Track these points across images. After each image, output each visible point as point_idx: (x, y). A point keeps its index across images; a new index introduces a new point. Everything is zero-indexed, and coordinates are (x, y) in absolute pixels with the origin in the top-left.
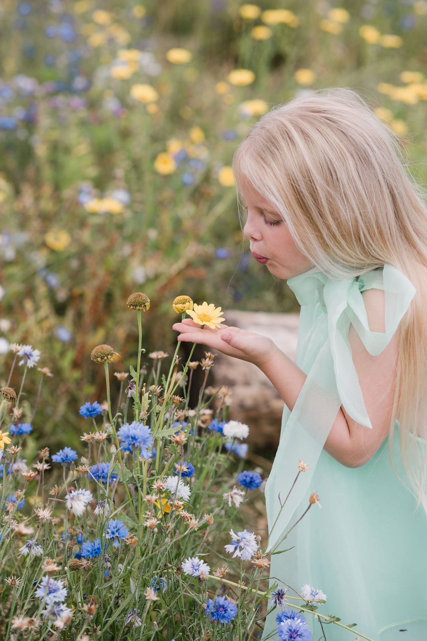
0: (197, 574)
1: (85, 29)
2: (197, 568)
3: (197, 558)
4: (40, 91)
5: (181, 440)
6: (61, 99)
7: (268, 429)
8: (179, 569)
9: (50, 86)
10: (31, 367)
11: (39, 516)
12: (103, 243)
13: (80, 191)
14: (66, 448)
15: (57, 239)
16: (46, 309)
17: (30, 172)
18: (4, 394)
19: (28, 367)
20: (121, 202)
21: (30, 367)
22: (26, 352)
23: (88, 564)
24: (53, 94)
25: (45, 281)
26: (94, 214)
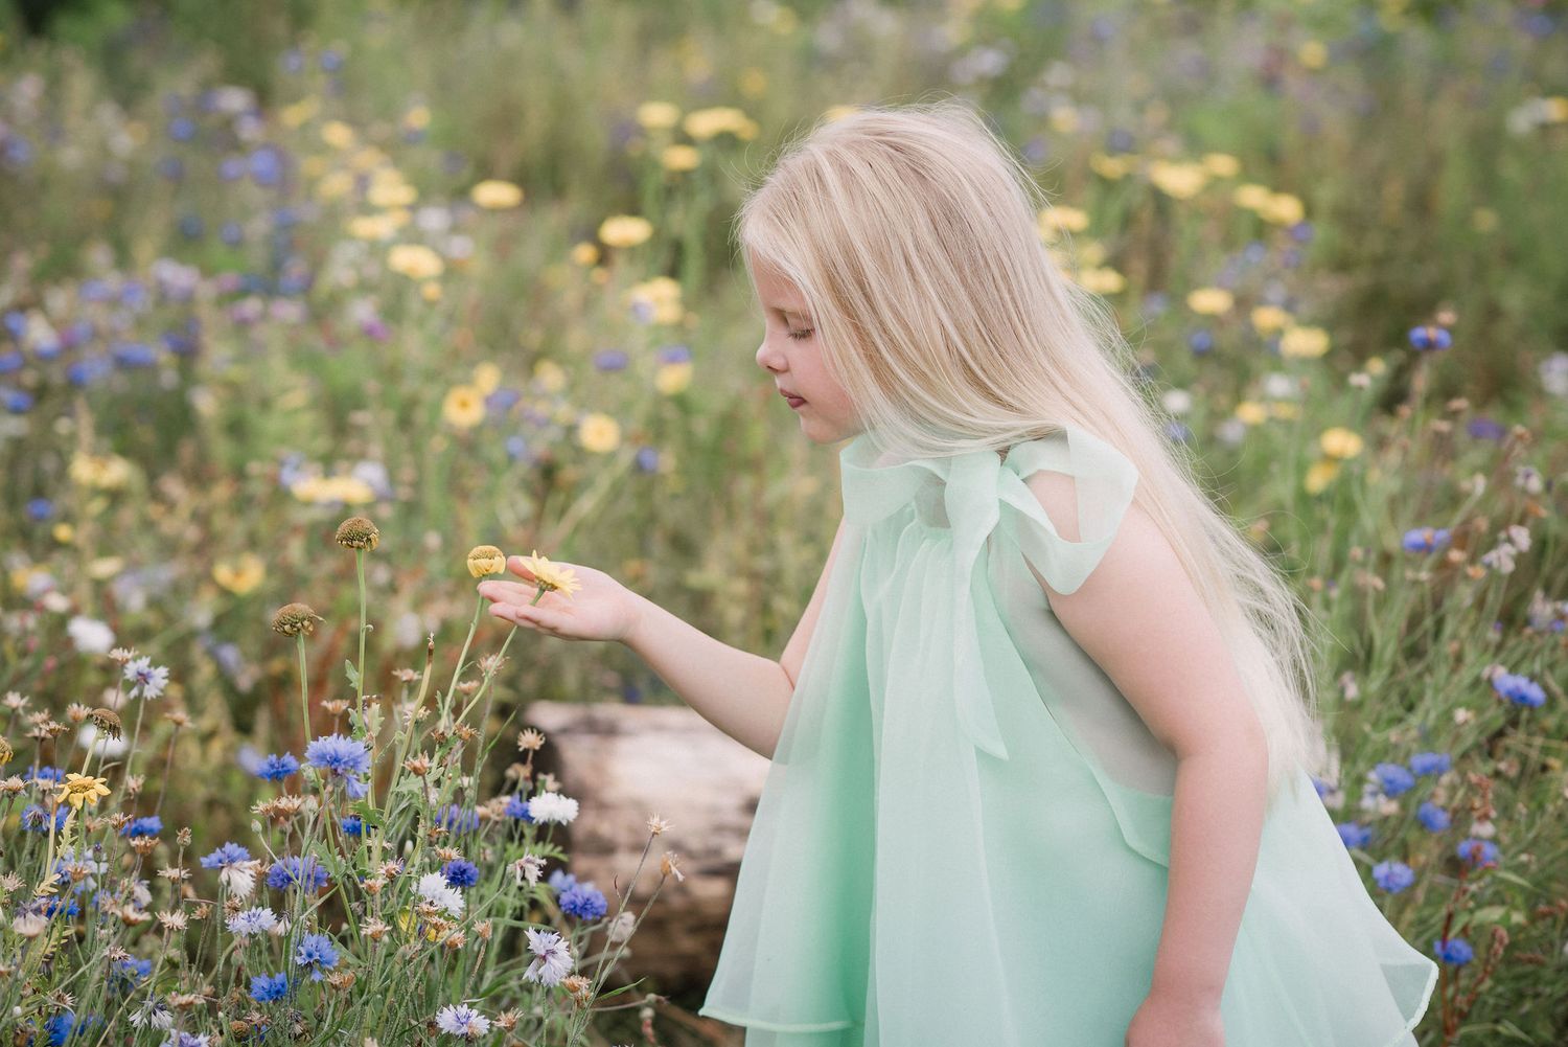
0: (464, 1029)
1: (309, 165)
2: (464, 1020)
3: (466, 1005)
4: (206, 291)
5: (422, 766)
6: (252, 306)
7: (688, 944)
8: (432, 1025)
9: (230, 278)
10: (152, 698)
11: (164, 923)
12: (329, 564)
13: (282, 464)
14: (227, 844)
15: (238, 573)
16: (216, 713)
17: (187, 451)
18: (97, 719)
19: (146, 698)
20: (370, 484)
21: (149, 698)
22: (140, 670)
23: (263, 1019)
24: (231, 297)
25: (212, 654)
26: (308, 504)
